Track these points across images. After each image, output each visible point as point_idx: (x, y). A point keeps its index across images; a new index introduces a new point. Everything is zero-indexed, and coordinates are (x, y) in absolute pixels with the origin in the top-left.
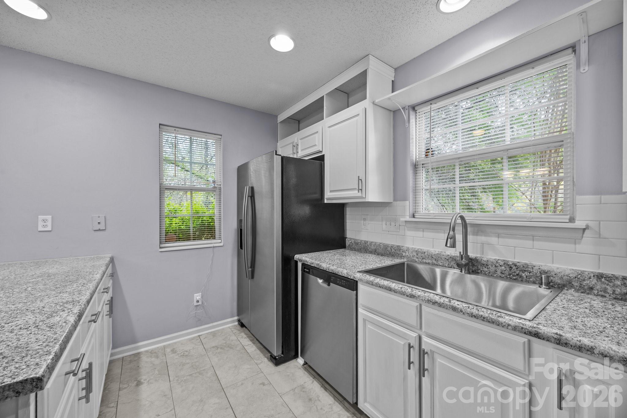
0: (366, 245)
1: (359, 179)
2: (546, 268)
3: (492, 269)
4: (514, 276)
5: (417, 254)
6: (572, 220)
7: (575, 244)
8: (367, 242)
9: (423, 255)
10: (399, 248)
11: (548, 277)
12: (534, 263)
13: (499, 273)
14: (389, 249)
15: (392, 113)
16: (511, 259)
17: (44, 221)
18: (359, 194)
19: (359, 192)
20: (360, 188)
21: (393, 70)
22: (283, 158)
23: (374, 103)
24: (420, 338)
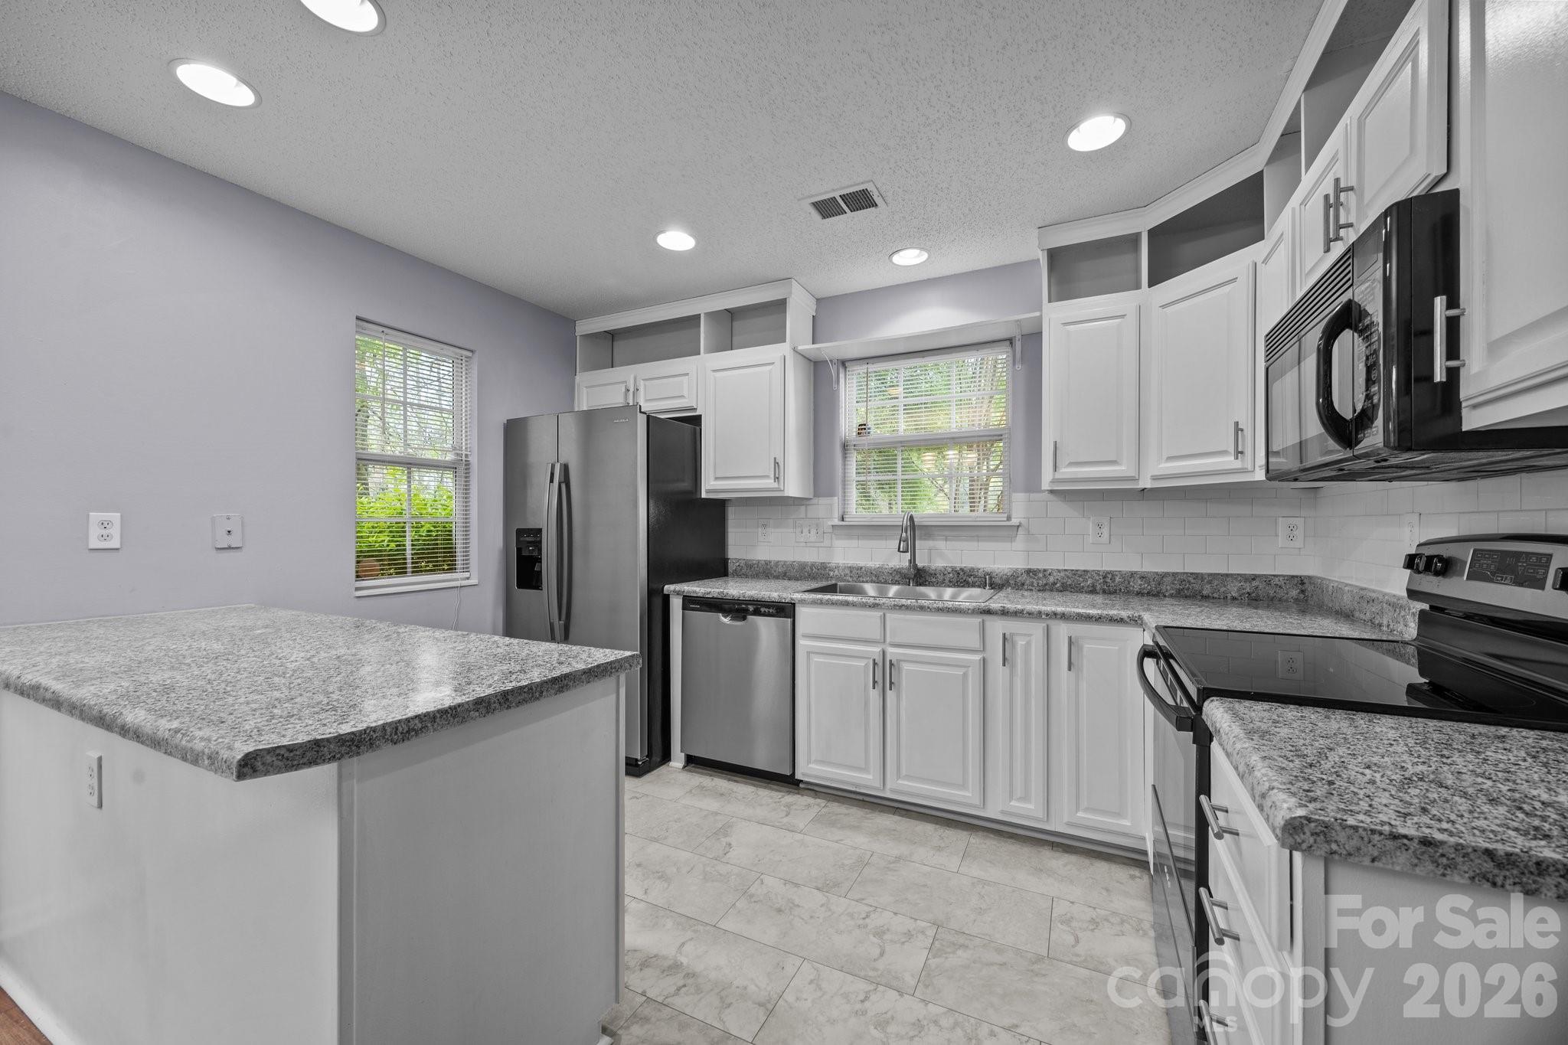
0: (769, 567)
1: (776, 463)
2: (989, 570)
3: (941, 578)
4: (961, 583)
5: (851, 572)
6: (1009, 518)
7: (1012, 542)
8: (770, 562)
9: (859, 572)
10: (824, 566)
11: (991, 578)
12: (980, 566)
13: (947, 581)
14: (808, 569)
15: (812, 364)
16: (958, 565)
17: (104, 525)
18: (776, 485)
19: (775, 481)
20: (777, 476)
21: (814, 301)
22: (648, 417)
23: (795, 350)
24: (884, 653)
